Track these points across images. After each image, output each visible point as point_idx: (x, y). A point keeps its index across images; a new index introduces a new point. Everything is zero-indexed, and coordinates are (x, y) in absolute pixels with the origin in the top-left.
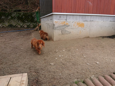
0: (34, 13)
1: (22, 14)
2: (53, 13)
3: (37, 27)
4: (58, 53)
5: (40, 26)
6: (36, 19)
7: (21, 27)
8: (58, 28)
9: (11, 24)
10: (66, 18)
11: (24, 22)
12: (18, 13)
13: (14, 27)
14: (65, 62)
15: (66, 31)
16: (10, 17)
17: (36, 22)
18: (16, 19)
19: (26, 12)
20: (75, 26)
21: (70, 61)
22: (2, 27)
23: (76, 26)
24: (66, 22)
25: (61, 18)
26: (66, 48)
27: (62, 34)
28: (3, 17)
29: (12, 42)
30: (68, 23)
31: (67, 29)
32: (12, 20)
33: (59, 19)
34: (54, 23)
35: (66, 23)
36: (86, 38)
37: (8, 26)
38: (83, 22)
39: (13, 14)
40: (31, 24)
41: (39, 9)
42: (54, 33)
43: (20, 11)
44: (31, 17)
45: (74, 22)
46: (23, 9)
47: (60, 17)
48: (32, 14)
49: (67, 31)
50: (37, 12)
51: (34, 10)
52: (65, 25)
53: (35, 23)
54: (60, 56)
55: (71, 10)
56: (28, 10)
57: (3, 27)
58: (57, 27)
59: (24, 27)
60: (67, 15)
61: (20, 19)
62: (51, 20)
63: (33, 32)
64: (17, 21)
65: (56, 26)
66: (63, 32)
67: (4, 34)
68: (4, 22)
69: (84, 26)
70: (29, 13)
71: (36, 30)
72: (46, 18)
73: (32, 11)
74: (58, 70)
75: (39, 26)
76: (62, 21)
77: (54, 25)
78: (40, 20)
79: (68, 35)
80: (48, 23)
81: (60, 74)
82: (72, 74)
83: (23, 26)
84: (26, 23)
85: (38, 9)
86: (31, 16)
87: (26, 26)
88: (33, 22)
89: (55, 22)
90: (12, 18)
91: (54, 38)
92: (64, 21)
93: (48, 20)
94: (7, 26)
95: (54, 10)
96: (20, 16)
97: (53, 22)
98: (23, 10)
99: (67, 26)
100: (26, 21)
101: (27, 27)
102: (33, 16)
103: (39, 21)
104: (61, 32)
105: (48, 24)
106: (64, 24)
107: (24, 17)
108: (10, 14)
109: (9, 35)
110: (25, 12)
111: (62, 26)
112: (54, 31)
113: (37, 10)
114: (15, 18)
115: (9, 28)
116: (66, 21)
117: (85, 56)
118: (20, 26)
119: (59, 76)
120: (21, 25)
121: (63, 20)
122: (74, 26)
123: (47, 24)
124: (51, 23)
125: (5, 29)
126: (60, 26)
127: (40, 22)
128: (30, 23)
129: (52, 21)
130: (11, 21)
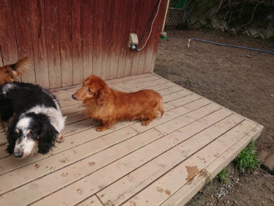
22: (256, 38)
28: (270, 17)
37: (271, 38)
57: (259, 37)
67: (253, 53)
68: (266, 28)
115: (269, 43)
125: (260, 43)
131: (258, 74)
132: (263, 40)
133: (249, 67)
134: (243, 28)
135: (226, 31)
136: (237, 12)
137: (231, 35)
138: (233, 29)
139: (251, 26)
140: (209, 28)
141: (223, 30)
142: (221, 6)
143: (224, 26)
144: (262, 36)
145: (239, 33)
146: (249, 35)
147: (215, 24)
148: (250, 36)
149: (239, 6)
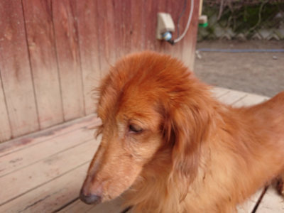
22: (270, 40)
28: (279, 15)
57: (273, 39)
68: (278, 27)
125: (276, 44)
132: (278, 41)
134: (252, 31)
136: (242, 17)
137: (240, 41)
138: (241, 35)
139: (260, 28)
140: (212, 38)
141: (229, 38)
143: (229, 33)
144: (276, 36)
145: (249, 38)
146: (260, 37)
147: (219, 32)
148: (263, 39)
149: (242, 10)
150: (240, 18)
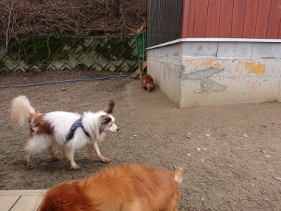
0: (132, 37)
1: (106, 40)
2: (184, 40)
3: (138, 71)
4: (192, 141)
5: (145, 69)
6: (135, 52)
7: (103, 69)
8: (193, 76)
9: (83, 62)
10: (214, 51)
11: (109, 58)
12: (98, 39)
13: (89, 69)
14: (215, 168)
15: (213, 83)
16: (81, 48)
17: (136, 58)
18: (93, 53)
19: (115, 37)
20: (240, 70)
21: (227, 167)
22: (64, 70)
23: (241, 72)
24: (215, 60)
25: (202, 52)
26: (214, 129)
27: (204, 91)
28: (66, 48)
29: (86, 106)
30: (220, 62)
31: (216, 78)
32: (84, 54)
33: (196, 54)
34: (184, 64)
35: (214, 62)
36: (268, 102)
37: (76, 67)
38: (262, 62)
39: (87, 41)
40: (125, 64)
41: (144, 28)
42: (182, 88)
43: (101, 33)
44: (125, 47)
45: (237, 62)
46: (109, 29)
47: (200, 48)
48: (128, 40)
49: (216, 84)
50: (141, 36)
51: (133, 30)
52: (211, 68)
53: (133, 60)
54: (199, 149)
55: (230, 31)
56: (119, 31)
57: (66, 69)
58: (191, 73)
59: (108, 70)
60: (218, 42)
61: (102, 51)
62: (176, 55)
63: (128, 82)
64: (96, 56)
65: (188, 70)
66: (205, 85)
67: (67, 84)
68: (67, 59)
69: (264, 71)
70: (121, 37)
71: (136, 78)
72: (162, 50)
73: (129, 32)
74: (197, 186)
75: (144, 67)
76: (204, 57)
77: (183, 68)
78: (145, 53)
79: (218, 93)
80: (166, 61)
81: (202, 199)
82: (235, 203)
83: (108, 67)
84: (114, 60)
85: (142, 28)
86: (126, 45)
87: (112, 69)
88: (129, 58)
89: (187, 61)
90: (85, 49)
91: (182, 100)
92: (210, 57)
93: (167, 56)
94: (74, 67)
95: (185, 30)
96: (102, 45)
97: (181, 61)
98: (109, 32)
99: (216, 70)
100: (115, 57)
101: (115, 71)
102: (130, 44)
103: (143, 56)
104: (199, 86)
105: (167, 65)
106: (209, 66)
107: (109, 47)
108: (80, 41)
109: (78, 88)
110: (113, 36)
111: (204, 71)
112: (183, 83)
113: (139, 31)
114: (91, 50)
115: (78, 72)
116: (215, 58)
117: (268, 156)
118: (100, 69)
119: (201, 204)
120: (104, 65)
121: (209, 55)
122: (237, 70)
123: (163, 66)
124: (176, 62)
125: (70, 74)
126: (199, 71)
127: (145, 59)
128: (122, 62)
129: (177, 57)
130: (81, 57)
131: (82, 104)
132: (70, 70)
133: (69, 100)
134: (45, 63)
135: (27, 71)
137: (36, 73)
138: (35, 67)
139: (52, 59)
140: (4, 71)
141: (24, 70)
142: (9, 45)
143: (23, 66)
144: (68, 67)
145: (43, 69)
146: (54, 68)
147: (10, 65)
148: (57, 70)
149: (30, 42)
150: (30, 51)
